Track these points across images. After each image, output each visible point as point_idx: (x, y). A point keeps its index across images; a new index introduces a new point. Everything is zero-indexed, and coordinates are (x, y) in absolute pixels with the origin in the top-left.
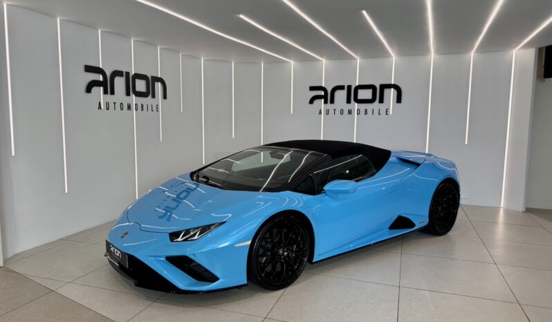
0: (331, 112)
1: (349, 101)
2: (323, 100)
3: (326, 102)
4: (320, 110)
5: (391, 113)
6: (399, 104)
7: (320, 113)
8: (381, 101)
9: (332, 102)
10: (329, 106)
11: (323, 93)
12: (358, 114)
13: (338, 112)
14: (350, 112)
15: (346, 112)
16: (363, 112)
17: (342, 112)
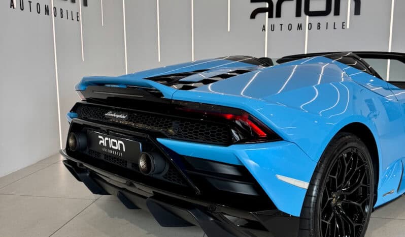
0: (277, 27)
1: (298, 14)
2: (267, 13)
3: (270, 16)
4: (264, 26)
5: (348, 27)
6: (357, 17)
7: (264, 29)
8: (337, 13)
9: (278, 15)
10: (275, 20)
11: (267, 5)
12: (309, 29)
13: (285, 27)
14: (300, 27)
15: (295, 27)
16: (315, 26)
17: (290, 27)
